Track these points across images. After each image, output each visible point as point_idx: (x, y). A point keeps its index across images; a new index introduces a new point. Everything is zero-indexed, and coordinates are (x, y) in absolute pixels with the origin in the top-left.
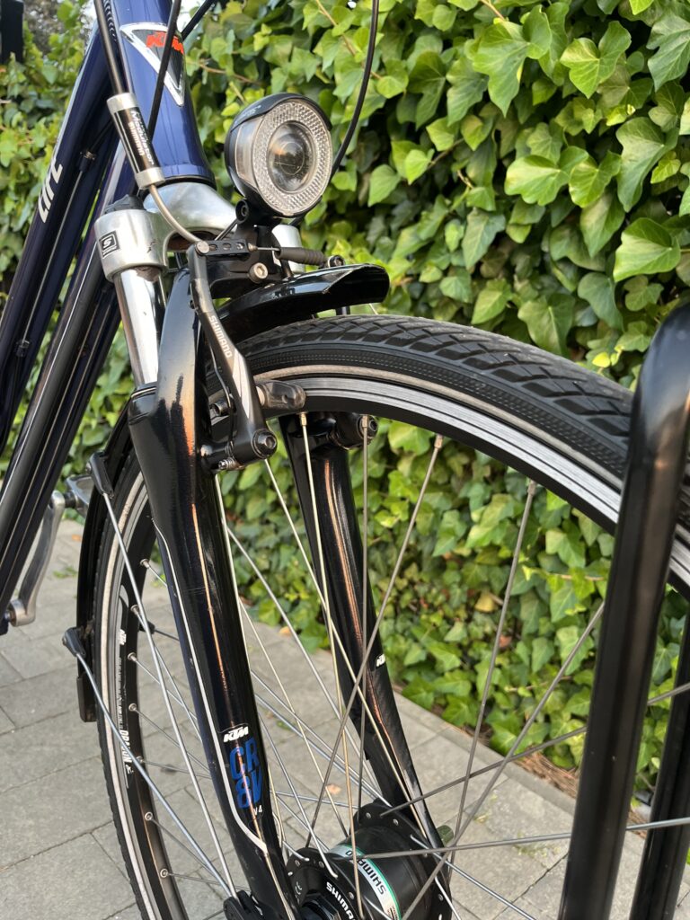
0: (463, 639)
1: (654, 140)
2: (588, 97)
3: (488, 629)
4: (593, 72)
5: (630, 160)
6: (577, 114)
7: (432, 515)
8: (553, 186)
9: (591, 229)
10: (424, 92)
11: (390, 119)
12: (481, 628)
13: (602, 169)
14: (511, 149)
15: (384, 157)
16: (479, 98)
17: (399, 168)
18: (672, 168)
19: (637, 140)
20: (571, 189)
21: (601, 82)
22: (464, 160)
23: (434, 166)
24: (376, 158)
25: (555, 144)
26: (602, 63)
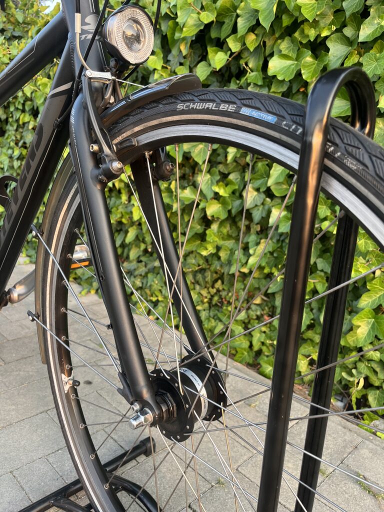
0: (245, 319)
1: (346, 45)
2: (311, 22)
3: (259, 313)
4: (314, 9)
5: (334, 56)
6: (306, 31)
7: (229, 252)
8: (293, 70)
10: (225, 21)
11: (207, 37)
12: (255, 312)
13: (319, 61)
14: (271, 52)
15: (204, 57)
16: (254, 23)
17: (212, 62)
18: (355, 59)
19: (337, 45)
20: (302, 72)
21: (318, 13)
22: (247, 57)
23: (231, 61)
24: (200, 58)
25: (294, 48)
26: (318, 4)
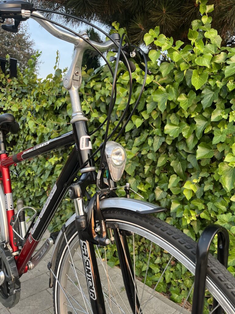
0: (160, 262)
1: (204, 120)
3: (168, 259)
4: (186, 103)
5: (199, 126)
6: (183, 112)
8: (177, 132)
9: (189, 143)
13: (191, 127)
16: (155, 108)
18: (210, 129)
19: (200, 120)
20: (183, 133)
21: (189, 107)
23: (144, 122)
25: (178, 119)
26: (188, 100)
